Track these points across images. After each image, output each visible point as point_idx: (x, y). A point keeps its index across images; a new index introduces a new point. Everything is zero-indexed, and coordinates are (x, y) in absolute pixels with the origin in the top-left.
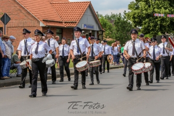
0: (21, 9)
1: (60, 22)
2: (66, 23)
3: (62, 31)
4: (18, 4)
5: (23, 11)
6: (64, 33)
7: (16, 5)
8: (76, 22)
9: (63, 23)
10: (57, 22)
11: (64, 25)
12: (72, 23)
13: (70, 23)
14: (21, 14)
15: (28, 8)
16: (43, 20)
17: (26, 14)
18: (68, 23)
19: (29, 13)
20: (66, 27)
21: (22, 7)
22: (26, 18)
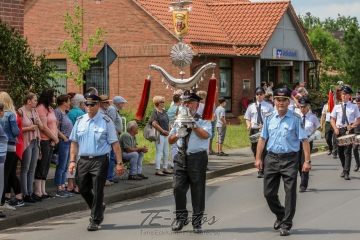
0: (146, 19)
1: (226, 46)
2: (238, 46)
3: (232, 64)
4: (139, 9)
5: (150, 24)
6: (236, 68)
7: (136, 12)
8: (260, 46)
9: (234, 48)
10: (221, 45)
11: (235, 52)
12: (251, 46)
13: (247, 46)
14: (146, 30)
15: (159, 17)
16: (192, 43)
17: (157, 31)
19: (162, 28)
20: (238, 55)
21: (147, 15)
22: (156, 38)
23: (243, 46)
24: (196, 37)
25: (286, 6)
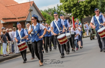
8: (25, 17)
16: (3, 19)
18: (20, 18)
25: (32, 3)
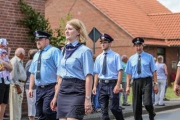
0: (110, 23)
1: (161, 40)
2: (169, 40)
3: (165, 52)
4: (105, 17)
5: (113, 27)
6: (167, 54)
7: (103, 19)
9: (166, 41)
10: (158, 40)
12: (177, 40)
13: (174, 40)
15: (118, 22)
17: (117, 30)
19: (120, 29)
20: (169, 45)
21: (111, 21)
23: (171, 40)
24: (142, 34)
